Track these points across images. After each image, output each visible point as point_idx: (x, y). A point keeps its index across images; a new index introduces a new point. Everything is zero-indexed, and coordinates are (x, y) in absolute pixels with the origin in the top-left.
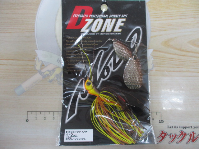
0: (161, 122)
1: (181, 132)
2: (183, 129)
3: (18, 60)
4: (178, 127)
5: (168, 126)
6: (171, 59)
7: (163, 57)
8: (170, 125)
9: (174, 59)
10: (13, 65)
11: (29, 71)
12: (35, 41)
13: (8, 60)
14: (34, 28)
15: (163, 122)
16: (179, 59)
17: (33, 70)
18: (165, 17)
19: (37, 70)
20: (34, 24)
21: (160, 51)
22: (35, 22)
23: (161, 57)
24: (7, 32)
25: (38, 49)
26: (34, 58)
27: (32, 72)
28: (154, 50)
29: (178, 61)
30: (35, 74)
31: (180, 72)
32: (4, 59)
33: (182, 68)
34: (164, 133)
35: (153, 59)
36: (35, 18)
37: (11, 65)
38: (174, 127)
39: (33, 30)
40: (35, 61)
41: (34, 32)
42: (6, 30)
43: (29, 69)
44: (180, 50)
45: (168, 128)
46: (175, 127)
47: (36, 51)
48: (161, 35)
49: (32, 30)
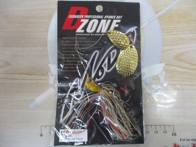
0: (174, 135)
1: (194, 144)
2: (194, 141)
3: (31, 74)
4: (191, 140)
5: (181, 139)
6: (183, 72)
7: (174, 71)
8: (183, 138)
9: (185, 73)
10: (26, 80)
11: (43, 85)
12: (48, 55)
13: (21, 74)
14: (47, 42)
15: (176, 135)
16: (190, 73)
17: (47, 84)
18: (176, 31)
19: (50, 85)
20: (47, 38)
21: (171, 65)
22: (47, 35)
23: (173, 71)
24: (20, 46)
25: (51, 63)
26: (48, 73)
27: (46, 87)
28: (166, 64)
29: (190, 75)
30: (48, 89)
31: (191, 85)
32: (16, 74)
33: (193, 82)
34: (177, 145)
35: (165, 73)
36: (47, 32)
37: (24, 79)
38: (186, 140)
39: (46, 44)
40: (48, 75)
41: (47, 46)
42: (19, 44)
43: (42, 83)
44: (191, 64)
45: (181, 140)
46: (188, 140)
47: (49, 65)
48: (172, 49)
49: (44, 44)
